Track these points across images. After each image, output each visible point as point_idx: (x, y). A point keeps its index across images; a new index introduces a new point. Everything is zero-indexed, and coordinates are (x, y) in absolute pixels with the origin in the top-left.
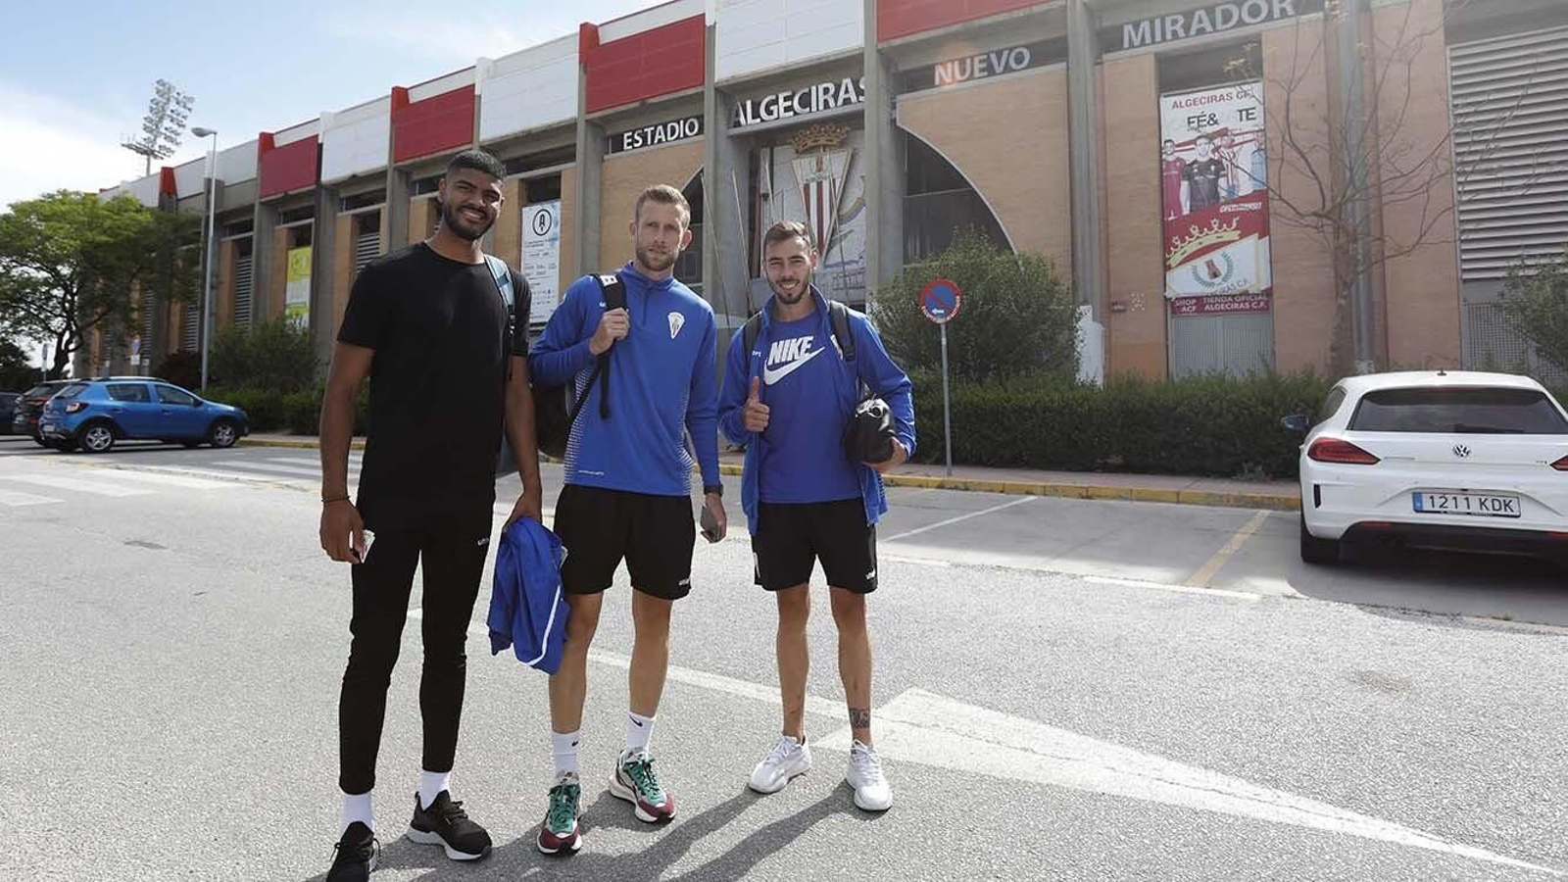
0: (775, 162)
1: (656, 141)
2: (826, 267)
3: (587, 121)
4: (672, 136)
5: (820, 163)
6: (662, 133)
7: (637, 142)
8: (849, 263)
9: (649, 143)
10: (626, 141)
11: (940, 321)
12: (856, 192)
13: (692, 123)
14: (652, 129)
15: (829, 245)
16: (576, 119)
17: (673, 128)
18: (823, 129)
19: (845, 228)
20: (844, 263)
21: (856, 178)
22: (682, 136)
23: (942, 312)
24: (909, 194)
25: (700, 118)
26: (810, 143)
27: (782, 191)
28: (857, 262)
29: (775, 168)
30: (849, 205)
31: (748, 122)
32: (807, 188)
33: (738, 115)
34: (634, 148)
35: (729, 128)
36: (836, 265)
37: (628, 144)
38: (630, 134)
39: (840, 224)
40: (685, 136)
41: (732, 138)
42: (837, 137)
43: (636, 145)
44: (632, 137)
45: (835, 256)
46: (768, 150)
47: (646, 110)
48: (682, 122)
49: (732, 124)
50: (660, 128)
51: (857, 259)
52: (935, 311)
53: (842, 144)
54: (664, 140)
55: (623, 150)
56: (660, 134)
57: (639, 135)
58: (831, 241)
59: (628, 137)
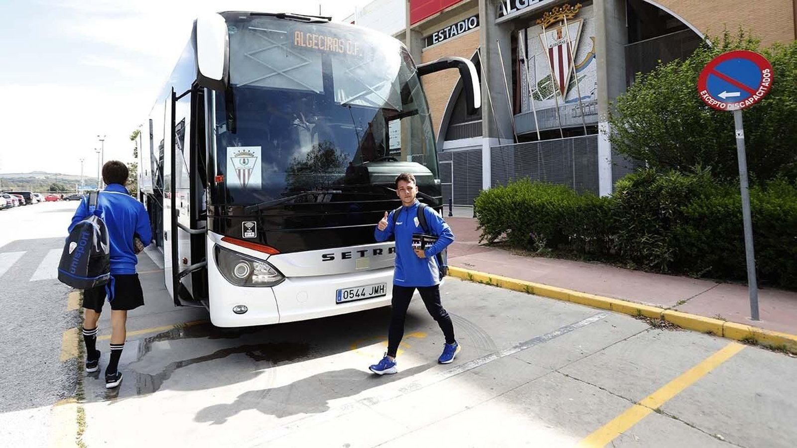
0: (528, 38)
1: (451, 36)
2: (566, 102)
3: (411, 30)
4: (461, 30)
5: (559, 33)
6: (455, 30)
7: (441, 38)
8: (584, 98)
9: (448, 37)
10: (434, 38)
11: (732, 107)
12: (587, 49)
13: (473, 20)
14: (449, 28)
15: (569, 87)
16: (405, 29)
17: (461, 25)
18: (561, 9)
19: (580, 74)
20: (580, 99)
21: (587, 40)
22: (467, 29)
23: (738, 94)
24: (629, 43)
25: (477, 16)
26: (552, 21)
27: (534, 56)
28: (589, 97)
29: (528, 41)
30: (582, 58)
31: (509, 13)
32: (551, 51)
33: (501, 9)
34: (439, 41)
35: (496, 19)
36: (575, 100)
37: (436, 40)
38: (437, 33)
39: (576, 73)
40: (469, 29)
41: (499, 24)
42: (571, 12)
43: (440, 40)
44: (438, 35)
45: (574, 94)
46: (523, 30)
47: (445, 17)
48: (466, 20)
49: (498, 15)
50: (454, 27)
51: (590, 95)
52: (723, 95)
53: (576, 17)
54: (456, 34)
55: (433, 44)
56: (454, 31)
57: (441, 33)
58: (569, 85)
59: (436, 36)
